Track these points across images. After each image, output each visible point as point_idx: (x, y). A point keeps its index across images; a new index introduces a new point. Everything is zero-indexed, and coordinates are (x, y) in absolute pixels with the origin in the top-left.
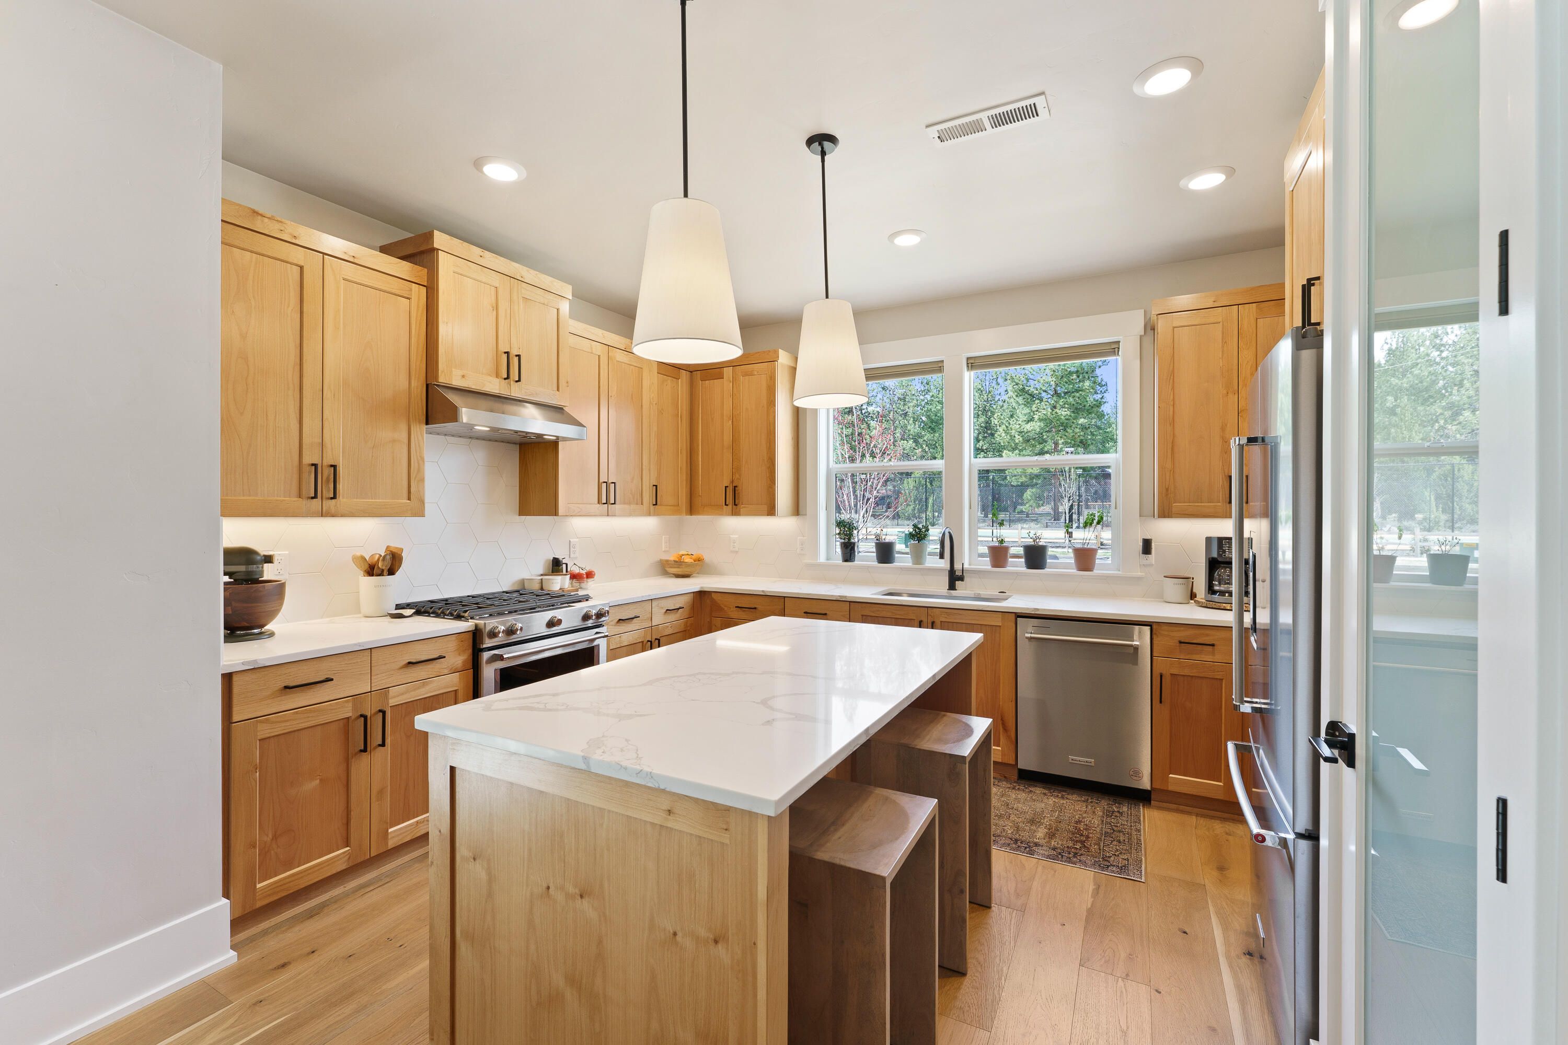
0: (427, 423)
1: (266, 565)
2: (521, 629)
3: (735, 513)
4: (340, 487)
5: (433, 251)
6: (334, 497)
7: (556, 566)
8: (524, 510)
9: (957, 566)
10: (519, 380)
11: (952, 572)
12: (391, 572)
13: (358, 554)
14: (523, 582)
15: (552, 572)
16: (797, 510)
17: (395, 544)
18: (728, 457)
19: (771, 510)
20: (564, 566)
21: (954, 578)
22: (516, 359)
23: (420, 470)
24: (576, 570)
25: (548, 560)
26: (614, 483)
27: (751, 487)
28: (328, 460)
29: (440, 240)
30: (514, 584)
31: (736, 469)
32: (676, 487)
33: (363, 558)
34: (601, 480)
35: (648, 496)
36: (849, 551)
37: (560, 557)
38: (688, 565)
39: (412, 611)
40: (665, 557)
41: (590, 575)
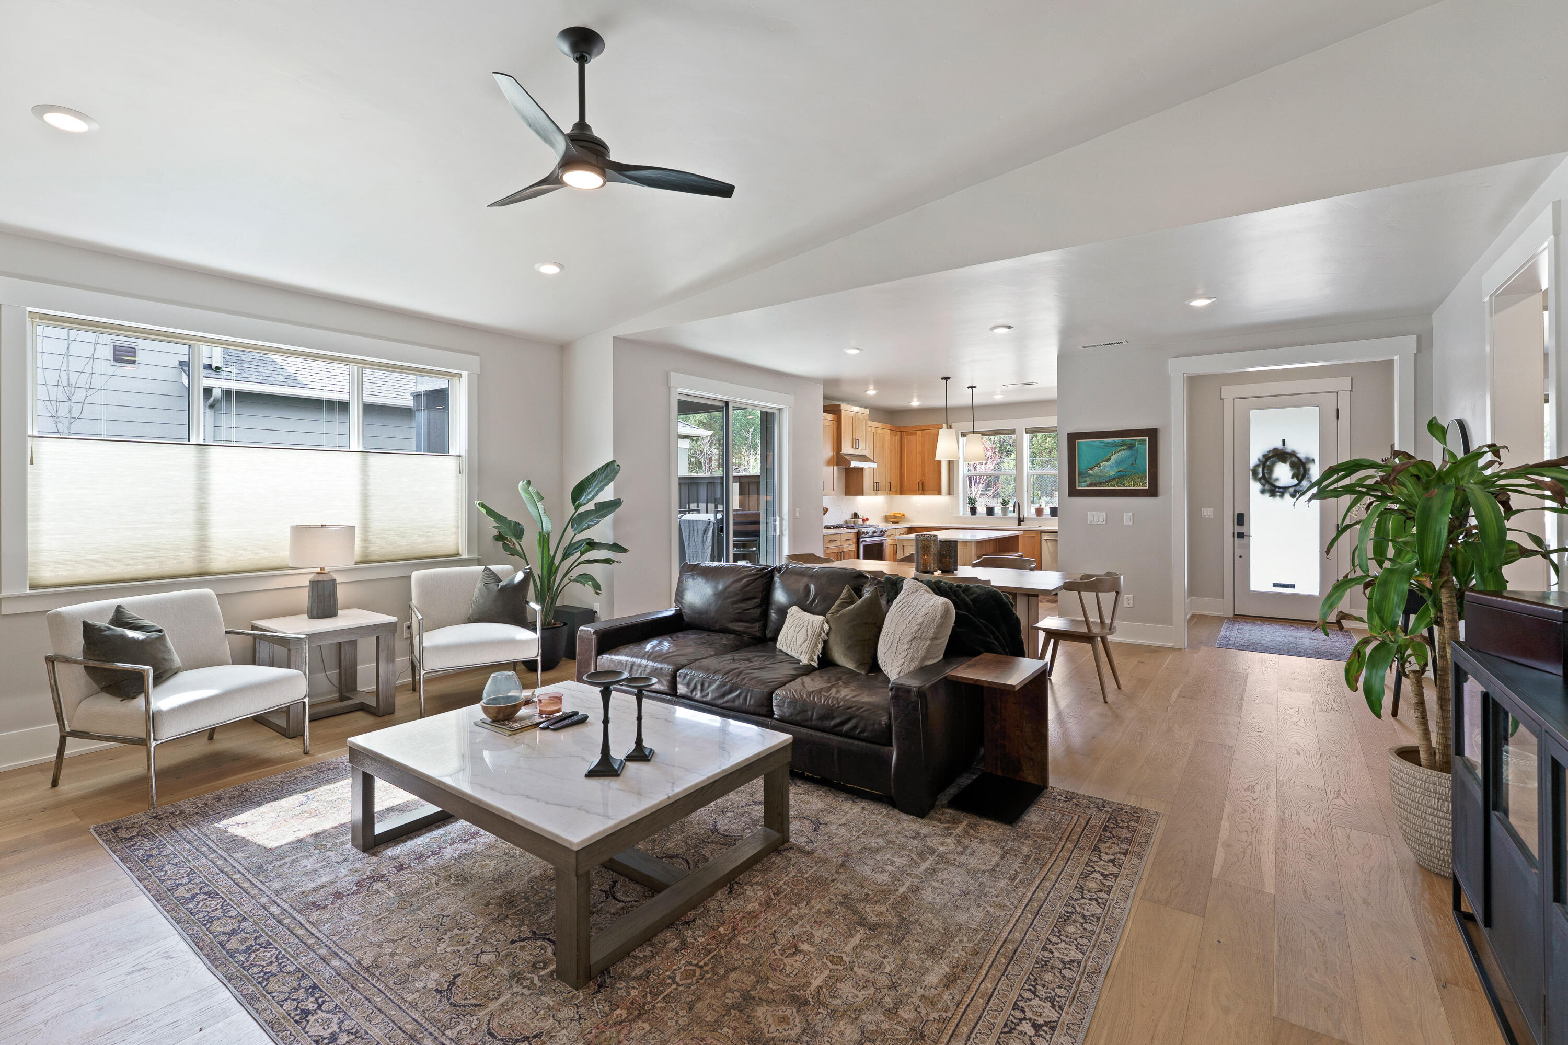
3: (923, 494)
5: (840, 411)
7: (855, 515)
9: (1022, 516)
10: (858, 448)
11: (1019, 518)
16: (950, 493)
18: (919, 469)
19: (940, 493)
21: (1020, 521)
22: (858, 441)
25: (853, 514)
26: (879, 484)
27: (930, 482)
29: (844, 407)
31: (923, 475)
32: (896, 484)
34: (873, 483)
35: (887, 488)
36: (973, 511)
37: (856, 512)
38: (899, 517)
39: (833, 527)
40: (888, 514)
41: (867, 519)
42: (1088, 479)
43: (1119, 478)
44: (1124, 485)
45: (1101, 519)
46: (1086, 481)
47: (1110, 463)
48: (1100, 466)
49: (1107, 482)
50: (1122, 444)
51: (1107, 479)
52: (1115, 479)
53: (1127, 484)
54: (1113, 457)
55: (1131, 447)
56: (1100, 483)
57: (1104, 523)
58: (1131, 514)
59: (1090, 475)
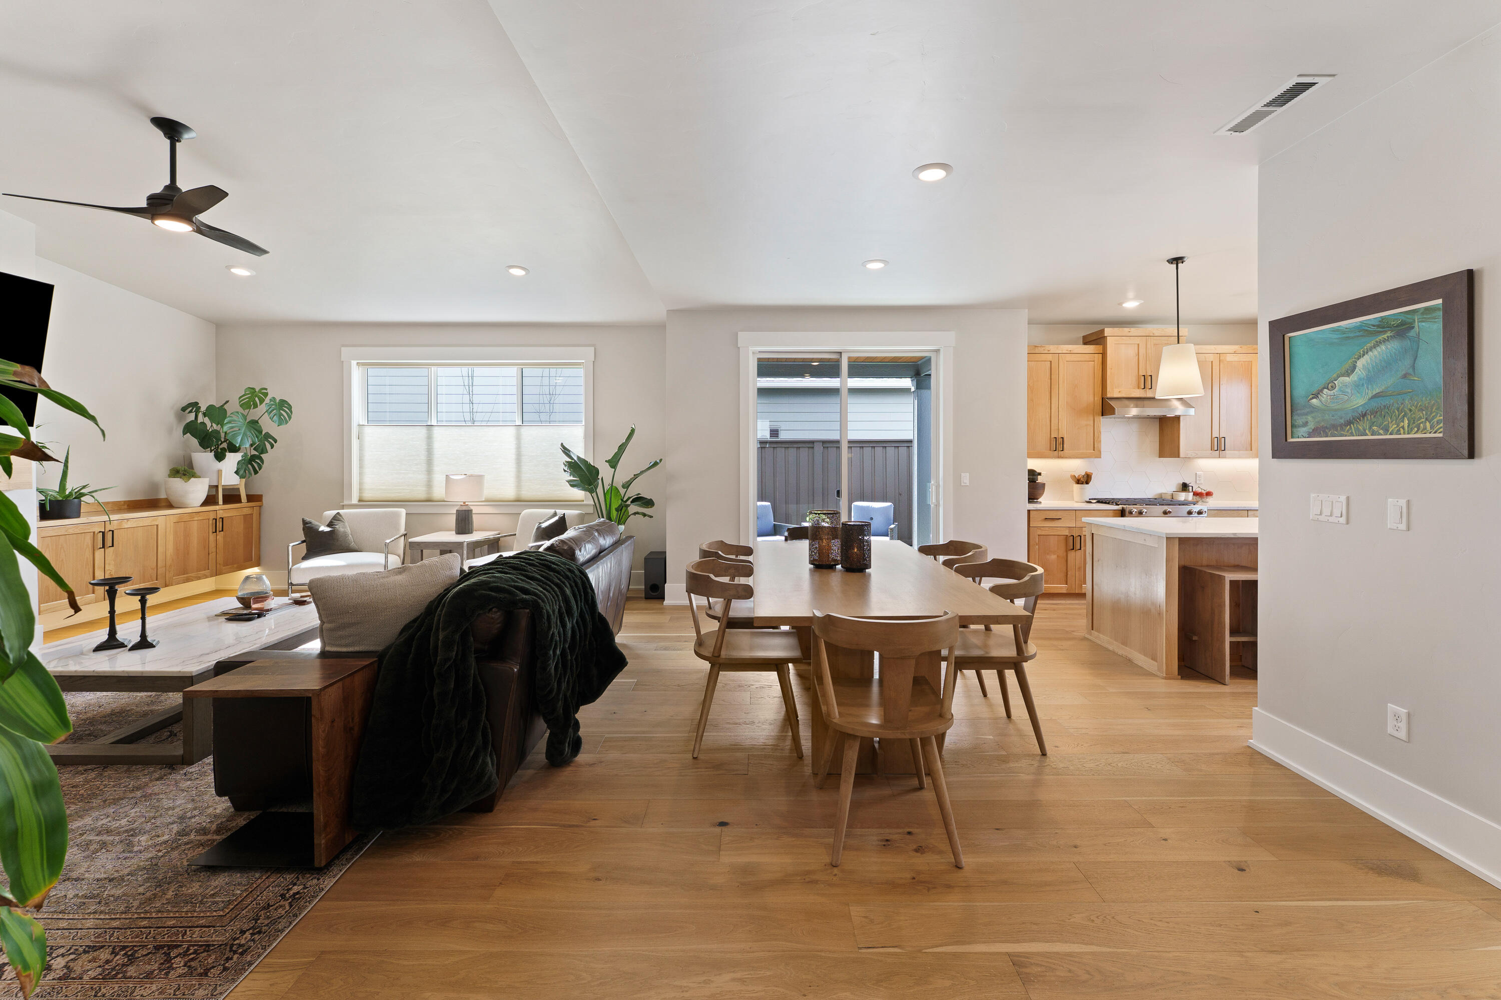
0: (1102, 416)
1: (1039, 476)
2: (1146, 512)
4: (1065, 446)
5: (1104, 337)
6: (1063, 450)
7: (1185, 487)
8: (1162, 454)
10: (1151, 388)
12: (1087, 483)
13: (1073, 474)
14: (1161, 494)
15: (1182, 490)
17: (1089, 471)
20: (1190, 488)
22: (1150, 377)
23: (1099, 437)
24: (1199, 490)
25: (1179, 484)
26: (1224, 438)
28: (1061, 436)
29: (1108, 331)
30: (1156, 495)
33: (1075, 476)
34: (1214, 436)
37: (1187, 482)
39: (1095, 501)
41: (1209, 494)
42: (1309, 418)
43: (1374, 413)
44: (1386, 430)
45: (1337, 513)
46: (1305, 424)
47: (1354, 377)
48: (1333, 388)
49: (1349, 423)
50: (1383, 325)
51: (1349, 417)
52: (1364, 415)
53: (1393, 427)
54: (1360, 363)
55: (1402, 329)
56: (1334, 427)
57: (1343, 520)
58: (1403, 502)
59: (1314, 409)
